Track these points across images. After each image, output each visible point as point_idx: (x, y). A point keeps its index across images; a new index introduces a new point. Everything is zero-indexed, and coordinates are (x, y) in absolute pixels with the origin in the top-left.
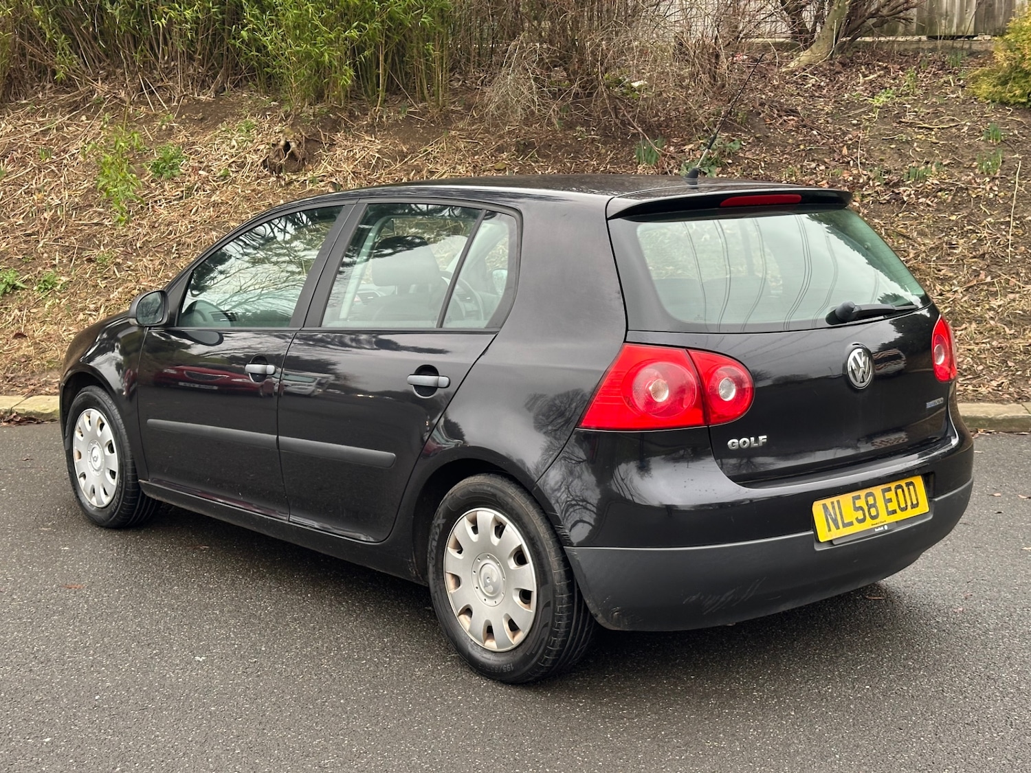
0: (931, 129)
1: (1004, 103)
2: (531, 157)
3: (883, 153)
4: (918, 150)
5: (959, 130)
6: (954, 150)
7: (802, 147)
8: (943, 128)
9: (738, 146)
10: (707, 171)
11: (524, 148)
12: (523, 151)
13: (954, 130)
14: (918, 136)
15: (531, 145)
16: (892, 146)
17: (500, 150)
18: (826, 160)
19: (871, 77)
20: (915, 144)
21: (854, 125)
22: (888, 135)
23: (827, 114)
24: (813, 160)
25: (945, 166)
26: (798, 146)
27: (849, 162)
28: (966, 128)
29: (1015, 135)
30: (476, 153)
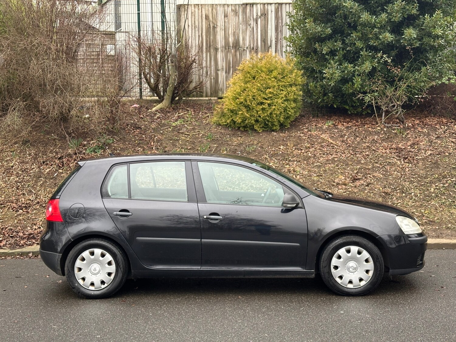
0: (189, 135)
1: (220, 125)
2: (27, 146)
3: (167, 144)
4: (181, 143)
5: (199, 135)
6: (193, 143)
7: (136, 142)
8: (194, 135)
9: (111, 142)
10: (97, 151)
11: (25, 142)
12: (25, 144)
13: (197, 135)
14: (183, 138)
15: (29, 141)
16: (171, 142)
17: (15, 143)
18: (145, 147)
19: (182, 114)
20: (180, 141)
21: (161, 133)
22: (171, 137)
23: (153, 129)
24: (140, 147)
25: (189, 149)
26: (135, 141)
27: (153, 148)
28: (201, 135)
29: (217, 137)
30: (6, 145)
